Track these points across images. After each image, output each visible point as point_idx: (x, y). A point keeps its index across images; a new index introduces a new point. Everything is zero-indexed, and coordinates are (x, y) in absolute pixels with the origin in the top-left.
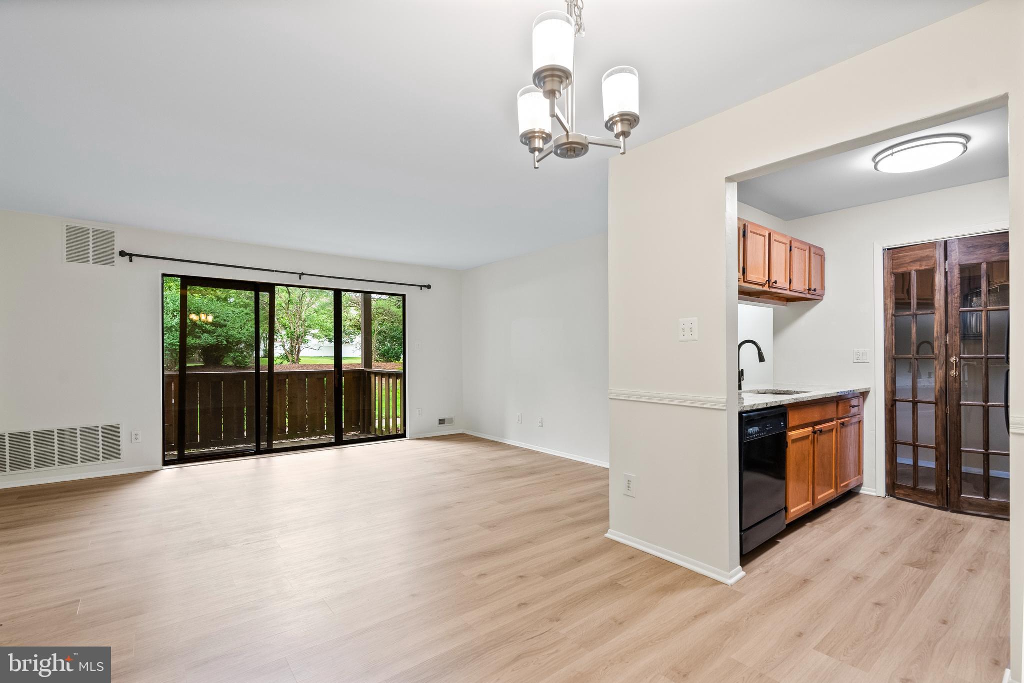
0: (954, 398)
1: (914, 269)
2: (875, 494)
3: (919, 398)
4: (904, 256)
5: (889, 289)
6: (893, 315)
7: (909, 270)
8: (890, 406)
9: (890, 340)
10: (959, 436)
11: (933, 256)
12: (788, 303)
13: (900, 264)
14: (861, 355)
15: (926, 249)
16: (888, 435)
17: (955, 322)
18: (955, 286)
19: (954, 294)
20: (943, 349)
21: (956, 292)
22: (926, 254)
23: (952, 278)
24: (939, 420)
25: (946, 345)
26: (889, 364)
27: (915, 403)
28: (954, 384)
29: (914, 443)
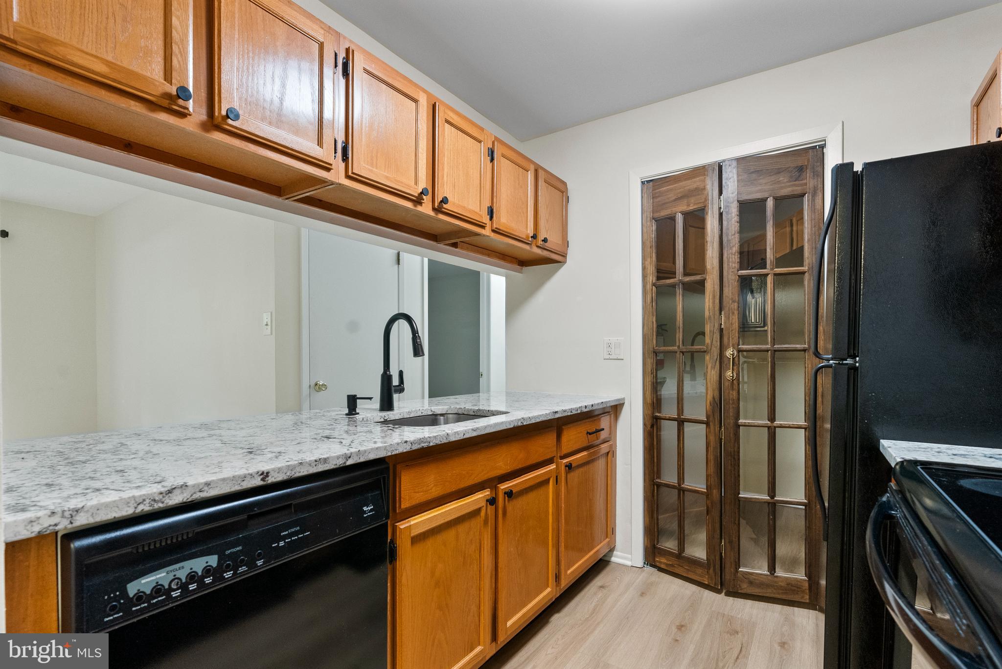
0: (731, 415)
1: (681, 210)
2: (629, 563)
3: (687, 415)
4: (668, 191)
5: (648, 244)
6: (654, 285)
7: (674, 212)
8: (649, 427)
9: (650, 324)
10: (736, 475)
11: (704, 189)
12: (525, 269)
13: (664, 204)
14: (613, 348)
15: (694, 177)
16: (647, 472)
17: (732, 293)
18: (732, 235)
19: (731, 248)
20: (717, 336)
21: (734, 244)
22: (695, 186)
23: (728, 222)
24: (711, 449)
25: (721, 330)
26: (649, 361)
27: (681, 422)
28: (731, 392)
29: (679, 485)
